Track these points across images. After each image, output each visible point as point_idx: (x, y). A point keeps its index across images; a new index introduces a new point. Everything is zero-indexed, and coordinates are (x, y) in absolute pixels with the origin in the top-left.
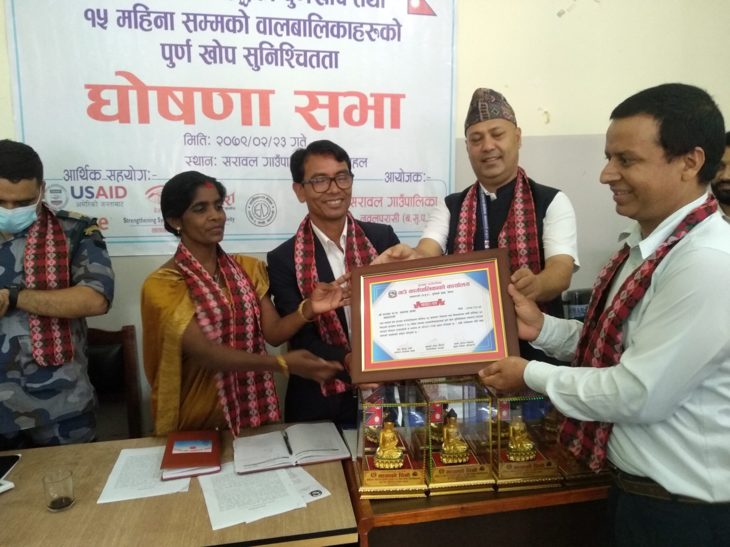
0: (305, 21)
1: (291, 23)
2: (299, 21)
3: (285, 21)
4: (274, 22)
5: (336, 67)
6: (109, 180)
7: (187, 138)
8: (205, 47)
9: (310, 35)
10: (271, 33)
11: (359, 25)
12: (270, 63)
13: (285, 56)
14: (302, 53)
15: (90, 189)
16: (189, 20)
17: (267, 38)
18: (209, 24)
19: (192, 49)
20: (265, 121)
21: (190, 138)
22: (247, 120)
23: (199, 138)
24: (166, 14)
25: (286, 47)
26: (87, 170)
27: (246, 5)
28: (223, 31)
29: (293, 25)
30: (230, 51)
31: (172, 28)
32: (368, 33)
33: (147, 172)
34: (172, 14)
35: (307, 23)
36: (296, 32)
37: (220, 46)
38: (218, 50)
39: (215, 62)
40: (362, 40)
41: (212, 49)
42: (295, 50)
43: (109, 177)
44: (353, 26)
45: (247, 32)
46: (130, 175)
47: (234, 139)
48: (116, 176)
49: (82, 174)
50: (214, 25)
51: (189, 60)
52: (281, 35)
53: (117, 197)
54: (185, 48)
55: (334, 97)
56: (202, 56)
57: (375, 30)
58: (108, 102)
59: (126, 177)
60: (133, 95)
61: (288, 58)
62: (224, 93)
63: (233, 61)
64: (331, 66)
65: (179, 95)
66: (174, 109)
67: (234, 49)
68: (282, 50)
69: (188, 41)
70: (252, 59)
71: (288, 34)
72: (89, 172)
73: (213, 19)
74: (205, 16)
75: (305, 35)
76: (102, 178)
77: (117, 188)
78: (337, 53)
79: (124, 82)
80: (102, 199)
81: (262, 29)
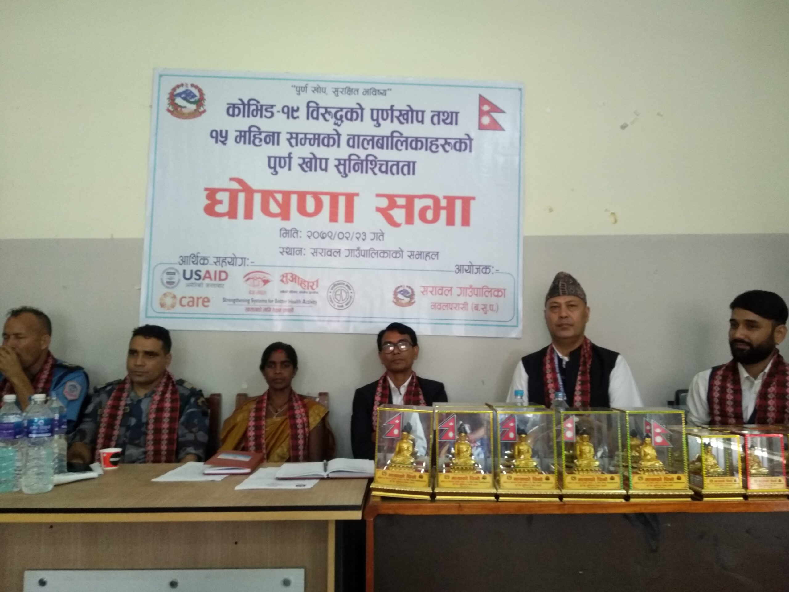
0: (388, 137)
1: (376, 139)
2: (383, 137)
3: (371, 138)
4: (361, 138)
5: (414, 174)
6: (215, 265)
7: (282, 232)
8: (304, 159)
9: (392, 148)
10: (358, 147)
11: (434, 140)
12: (356, 171)
13: (369, 166)
14: (384, 163)
15: (198, 273)
16: (292, 137)
17: (355, 151)
18: (308, 141)
19: (293, 160)
20: (349, 218)
21: (285, 232)
22: (334, 218)
23: (293, 232)
24: (274, 133)
25: (370, 158)
26: (198, 257)
27: (339, 126)
28: (319, 145)
29: (378, 141)
30: (324, 162)
31: (278, 144)
32: (443, 146)
33: (246, 260)
34: (279, 133)
35: (390, 139)
36: (380, 145)
37: (316, 158)
38: (313, 161)
39: (311, 170)
40: (437, 152)
41: (308, 160)
42: (379, 161)
43: (215, 263)
44: (429, 140)
45: (339, 146)
46: (232, 261)
47: (322, 233)
48: (221, 262)
49: (193, 260)
50: (312, 142)
51: (290, 169)
52: (367, 149)
53: (220, 279)
54: (287, 160)
55: (410, 199)
56: (301, 166)
57: (449, 144)
58: (221, 202)
59: (229, 263)
60: (241, 197)
61: (372, 167)
62: (316, 196)
63: (326, 170)
64: (409, 173)
65: (279, 197)
66: (274, 208)
67: (327, 160)
68: (367, 160)
69: (290, 154)
70: (341, 168)
71: (373, 147)
72: (199, 258)
73: (311, 136)
74: (305, 134)
75: (387, 148)
76: (209, 263)
77: (220, 272)
78: (414, 163)
79: (235, 186)
80: (207, 281)
81: (351, 143)
